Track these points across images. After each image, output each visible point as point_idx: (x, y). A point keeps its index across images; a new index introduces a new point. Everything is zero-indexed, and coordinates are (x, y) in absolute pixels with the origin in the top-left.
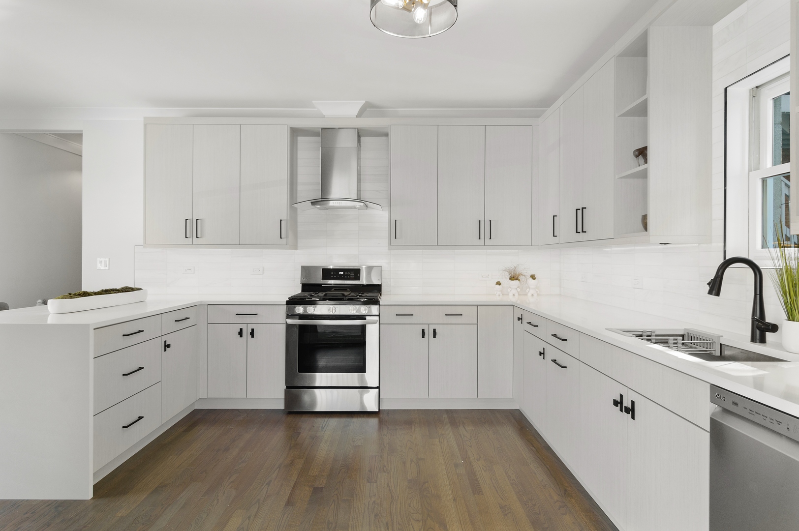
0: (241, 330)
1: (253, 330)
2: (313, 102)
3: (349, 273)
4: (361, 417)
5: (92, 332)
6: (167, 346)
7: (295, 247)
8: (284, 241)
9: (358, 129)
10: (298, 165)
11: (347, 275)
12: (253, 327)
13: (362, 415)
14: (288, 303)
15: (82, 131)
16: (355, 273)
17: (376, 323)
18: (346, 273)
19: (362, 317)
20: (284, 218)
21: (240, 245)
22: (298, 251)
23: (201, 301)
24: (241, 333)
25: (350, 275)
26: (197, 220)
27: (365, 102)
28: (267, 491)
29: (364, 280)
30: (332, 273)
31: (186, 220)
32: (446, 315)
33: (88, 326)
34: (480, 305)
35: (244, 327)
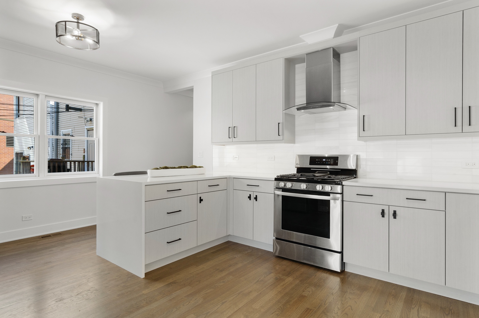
0: (250, 195)
1: (256, 196)
2: (300, 36)
3: (329, 160)
4: (324, 273)
5: (144, 187)
6: (201, 200)
7: (293, 141)
8: (281, 138)
9: (333, 48)
10: (296, 85)
11: (328, 162)
12: (257, 194)
13: (326, 272)
14: (276, 179)
15: (193, 86)
16: (334, 160)
17: (338, 200)
18: (327, 160)
19: (327, 194)
20: (281, 121)
21: (256, 141)
22: (296, 145)
23: (230, 176)
24: (250, 197)
25: (330, 162)
26: (234, 127)
27: (337, 25)
28: (219, 307)
29: (340, 166)
30: (317, 160)
31: (229, 127)
32: (407, 199)
33: (141, 183)
34: (448, 192)
35: (252, 193)
